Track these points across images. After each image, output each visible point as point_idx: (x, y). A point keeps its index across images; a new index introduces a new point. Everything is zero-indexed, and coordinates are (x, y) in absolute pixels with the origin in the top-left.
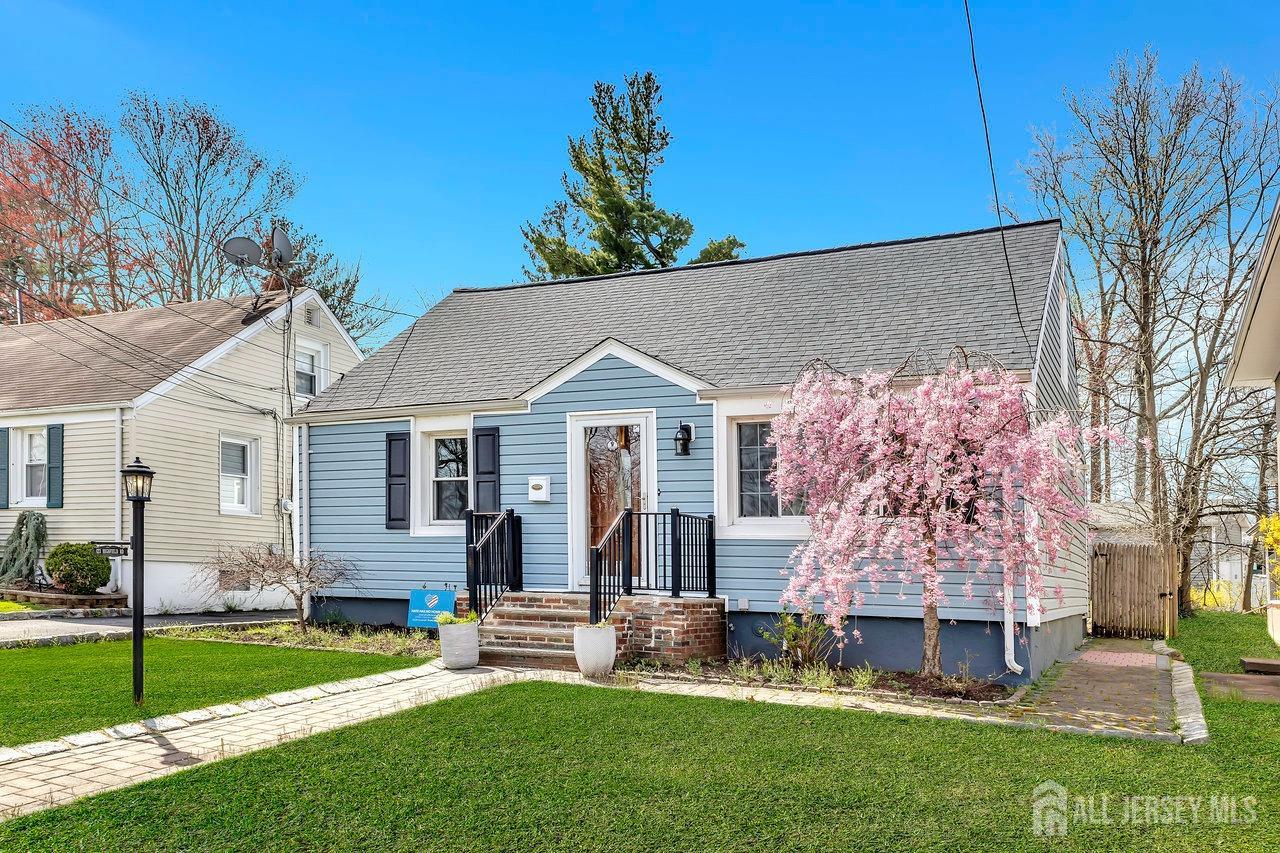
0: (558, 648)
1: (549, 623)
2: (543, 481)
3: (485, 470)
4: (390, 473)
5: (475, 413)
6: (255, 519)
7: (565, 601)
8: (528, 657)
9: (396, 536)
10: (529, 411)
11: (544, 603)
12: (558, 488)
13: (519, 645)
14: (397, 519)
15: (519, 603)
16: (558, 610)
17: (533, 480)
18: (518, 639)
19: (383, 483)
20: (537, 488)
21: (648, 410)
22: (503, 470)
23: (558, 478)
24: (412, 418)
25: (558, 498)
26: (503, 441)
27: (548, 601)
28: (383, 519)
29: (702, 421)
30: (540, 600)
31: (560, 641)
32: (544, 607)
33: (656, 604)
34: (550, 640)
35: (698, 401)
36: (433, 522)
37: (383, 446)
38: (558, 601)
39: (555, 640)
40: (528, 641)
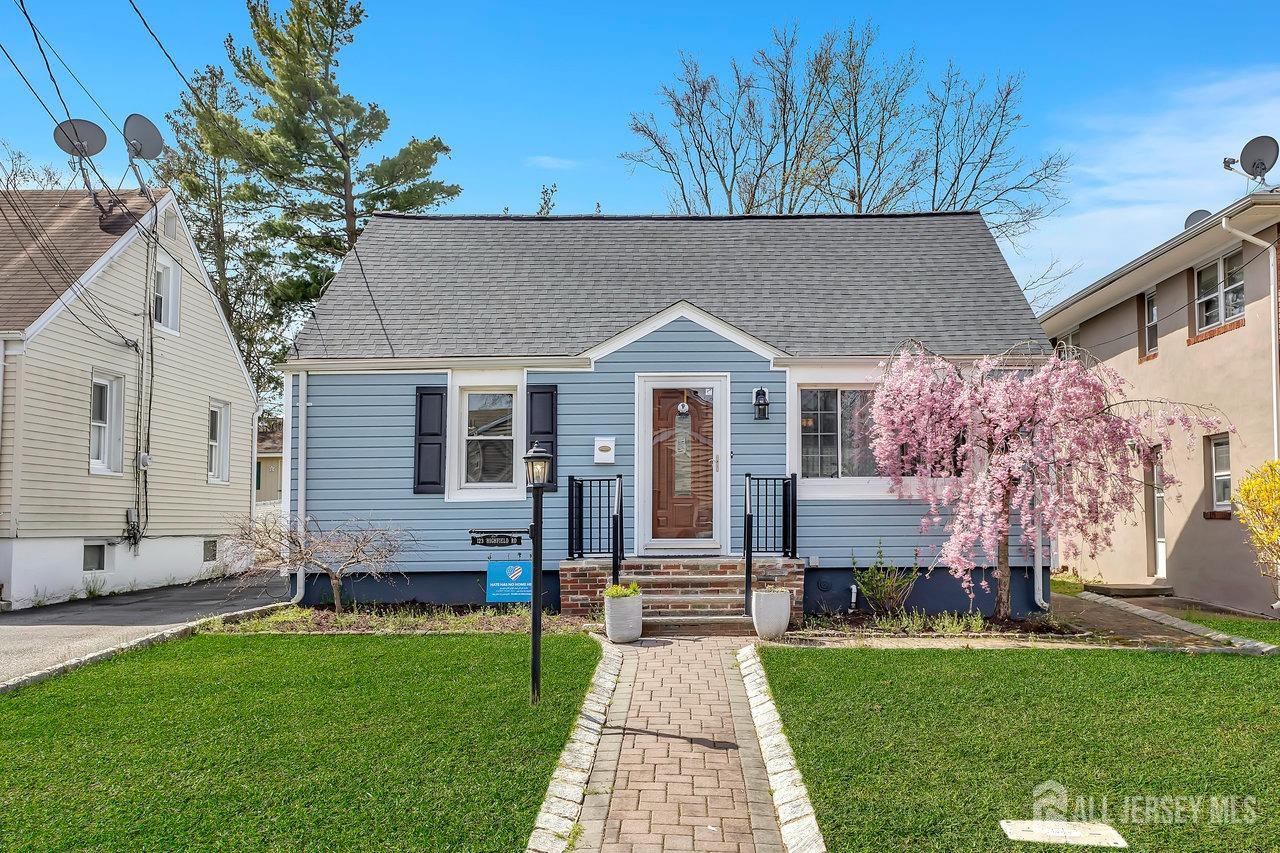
0: (702, 614)
1: (680, 589)
2: (610, 442)
3: (542, 430)
4: (420, 431)
5: (529, 369)
6: (112, 477)
7: (685, 567)
8: (684, 625)
9: (428, 501)
10: (592, 369)
11: (662, 570)
12: (625, 450)
13: (660, 614)
14: (428, 481)
15: (633, 571)
16: (678, 577)
17: (599, 442)
18: (658, 607)
19: (411, 442)
20: (605, 449)
21: (721, 374)
22: (561, 430)
23: (624, 439)
24: (449, 371)
25: (626, 460)
26: (561, 399)
27: (666, 567)
28: (410, 483)
29: (776, 387)
30: (658, 567)
31: (704, 607)
32: (663, 574)
33: (780, 565)
34: (694, 607)
35: (772, 368)
36: (464, 485)
37: (412, 400)
38: (678, 567)
39: (699, 607)
40: (670, 609)
